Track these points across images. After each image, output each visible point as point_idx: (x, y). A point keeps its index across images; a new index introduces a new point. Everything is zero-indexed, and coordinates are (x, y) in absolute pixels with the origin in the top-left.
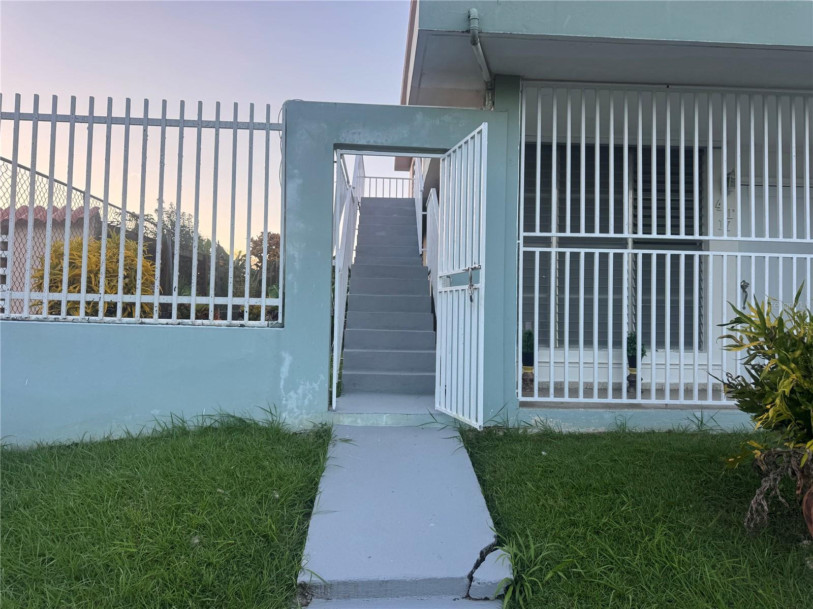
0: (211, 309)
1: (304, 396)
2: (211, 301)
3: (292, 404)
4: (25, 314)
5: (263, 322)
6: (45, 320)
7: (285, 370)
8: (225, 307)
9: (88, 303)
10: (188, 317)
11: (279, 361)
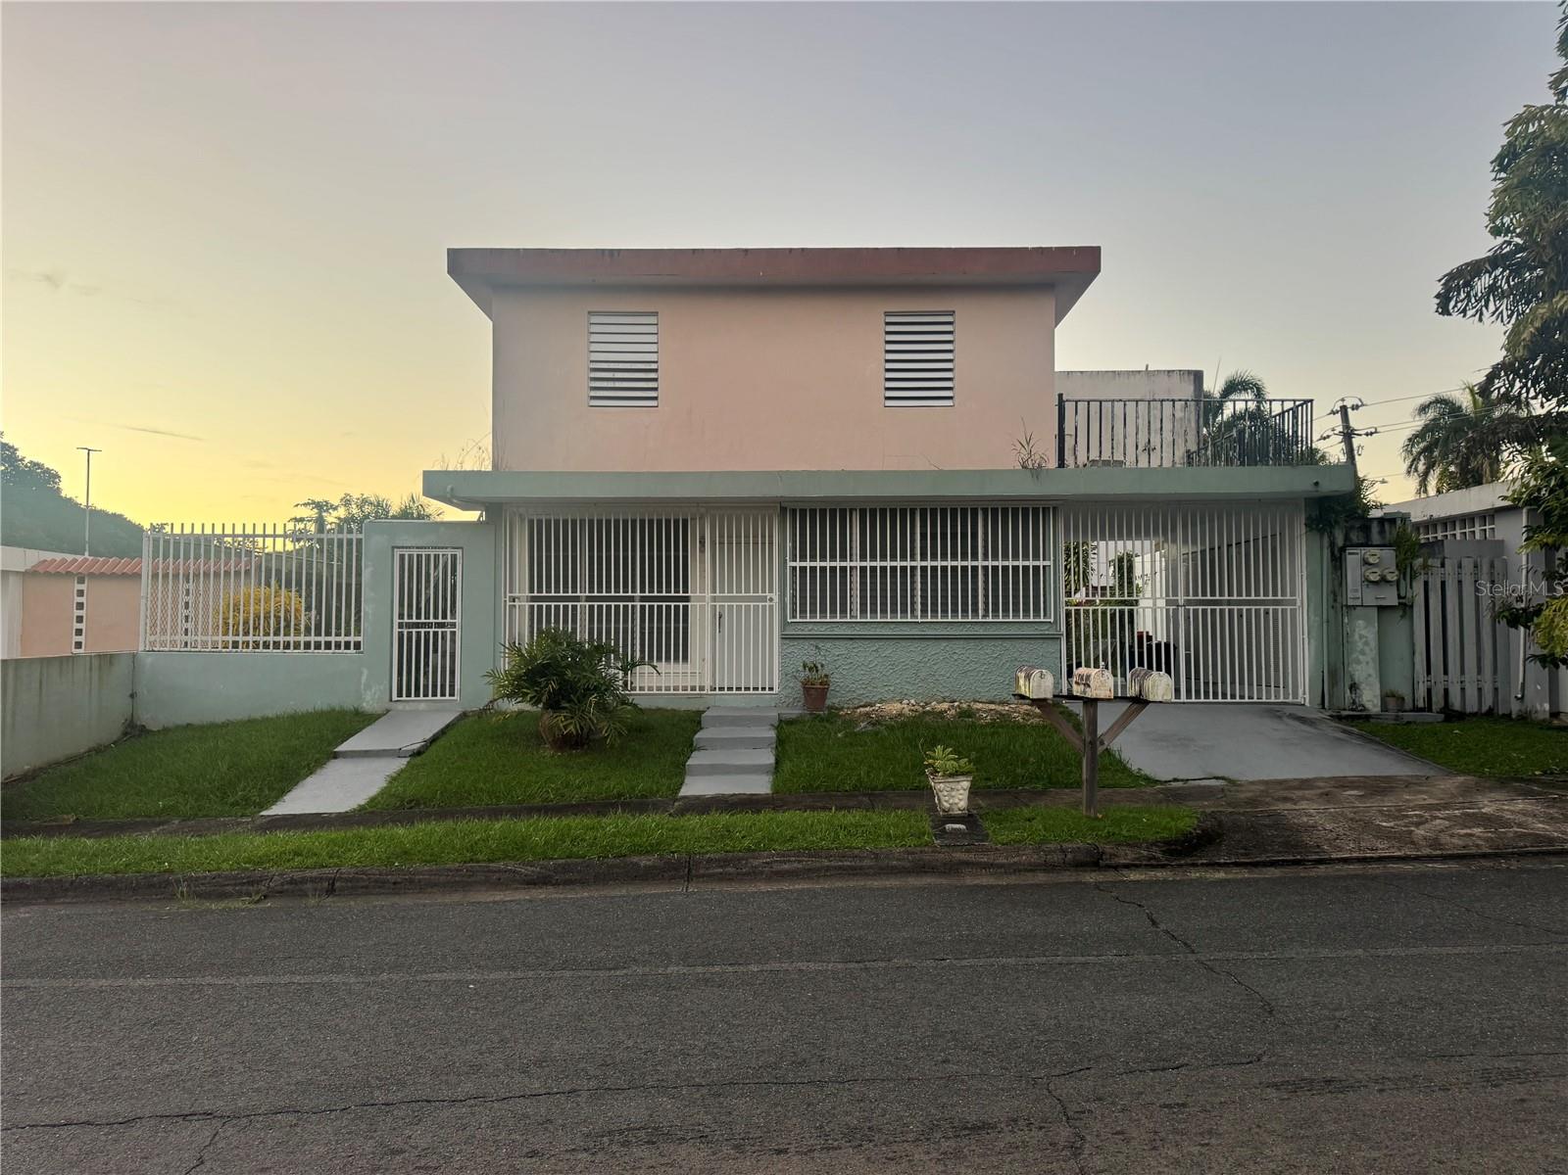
0: (323, 643)
1: (375, 693)
2: (323, 639)
3: (368, 698)
4: (219, 649)
5: (352, 650)
6: (230, 652)
7: (364, 678)
8: (330, 642)
9: (254, 642)
10: (310, 649)
11: (361, 673)
